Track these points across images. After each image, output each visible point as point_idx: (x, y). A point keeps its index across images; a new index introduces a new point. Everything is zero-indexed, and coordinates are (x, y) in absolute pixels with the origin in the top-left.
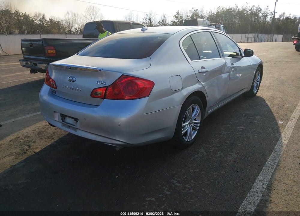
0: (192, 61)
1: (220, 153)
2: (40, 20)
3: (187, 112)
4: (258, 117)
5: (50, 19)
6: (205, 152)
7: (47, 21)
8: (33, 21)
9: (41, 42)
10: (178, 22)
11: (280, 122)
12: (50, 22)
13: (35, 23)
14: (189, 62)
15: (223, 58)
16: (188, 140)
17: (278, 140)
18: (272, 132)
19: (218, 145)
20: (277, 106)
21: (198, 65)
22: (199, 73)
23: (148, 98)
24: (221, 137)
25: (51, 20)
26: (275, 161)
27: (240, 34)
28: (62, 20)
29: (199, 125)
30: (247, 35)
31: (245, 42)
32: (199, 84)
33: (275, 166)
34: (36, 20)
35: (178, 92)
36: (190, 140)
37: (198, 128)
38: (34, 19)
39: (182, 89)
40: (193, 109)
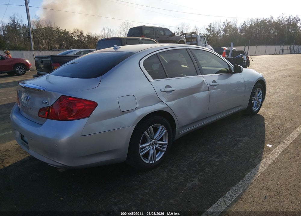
0: (155, 80)
1: (182, 178)
2: (79, 36)
3: (146, 132)
4: (247, 139)
5: (87, 35)
6: (166, 177)
7: (85, 37)
8: (72, 37)
9: (49, 59)
10: (210, 34)
11: (268, 145)
12: (87, 38)
13: (74, 39)
14: (149, 81)
15: (202, 76)
16: (149, 162)
17: (255, 166)
18: (253, 157)
19: (185, 169)
20: (275, 127)
21: (161, 83)
22: (162, 92)
23: (87, 119)
24: (193, 160)
25: (89, 36)
26: (238, 192)
27: (275, 45)
28: (98, 36)
29: (166, 146)
30: (282, 46)
31: (280, 54)
32: (162, 104)
33: (235, 197)
34: (74, 36)
35: (131, 112)
36: (154, 162)
37: (165, 150)
38: (73, 36)
39: (136, 109)
40: (156, 130)
